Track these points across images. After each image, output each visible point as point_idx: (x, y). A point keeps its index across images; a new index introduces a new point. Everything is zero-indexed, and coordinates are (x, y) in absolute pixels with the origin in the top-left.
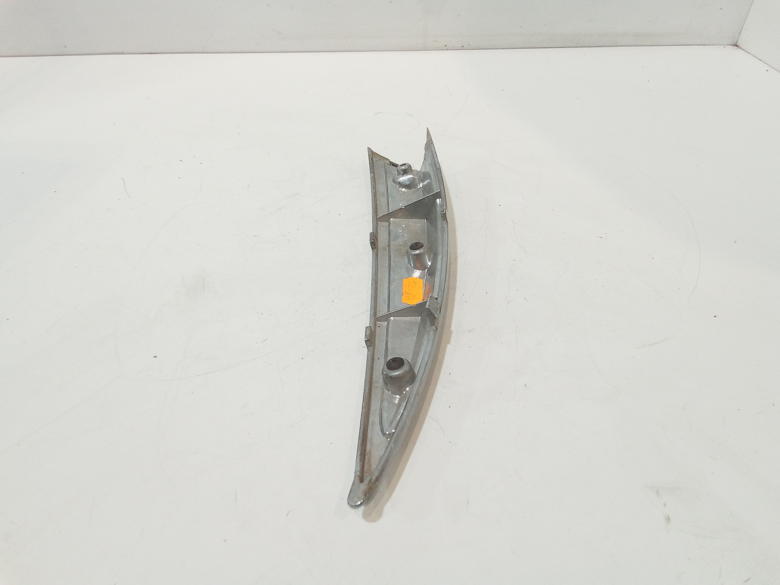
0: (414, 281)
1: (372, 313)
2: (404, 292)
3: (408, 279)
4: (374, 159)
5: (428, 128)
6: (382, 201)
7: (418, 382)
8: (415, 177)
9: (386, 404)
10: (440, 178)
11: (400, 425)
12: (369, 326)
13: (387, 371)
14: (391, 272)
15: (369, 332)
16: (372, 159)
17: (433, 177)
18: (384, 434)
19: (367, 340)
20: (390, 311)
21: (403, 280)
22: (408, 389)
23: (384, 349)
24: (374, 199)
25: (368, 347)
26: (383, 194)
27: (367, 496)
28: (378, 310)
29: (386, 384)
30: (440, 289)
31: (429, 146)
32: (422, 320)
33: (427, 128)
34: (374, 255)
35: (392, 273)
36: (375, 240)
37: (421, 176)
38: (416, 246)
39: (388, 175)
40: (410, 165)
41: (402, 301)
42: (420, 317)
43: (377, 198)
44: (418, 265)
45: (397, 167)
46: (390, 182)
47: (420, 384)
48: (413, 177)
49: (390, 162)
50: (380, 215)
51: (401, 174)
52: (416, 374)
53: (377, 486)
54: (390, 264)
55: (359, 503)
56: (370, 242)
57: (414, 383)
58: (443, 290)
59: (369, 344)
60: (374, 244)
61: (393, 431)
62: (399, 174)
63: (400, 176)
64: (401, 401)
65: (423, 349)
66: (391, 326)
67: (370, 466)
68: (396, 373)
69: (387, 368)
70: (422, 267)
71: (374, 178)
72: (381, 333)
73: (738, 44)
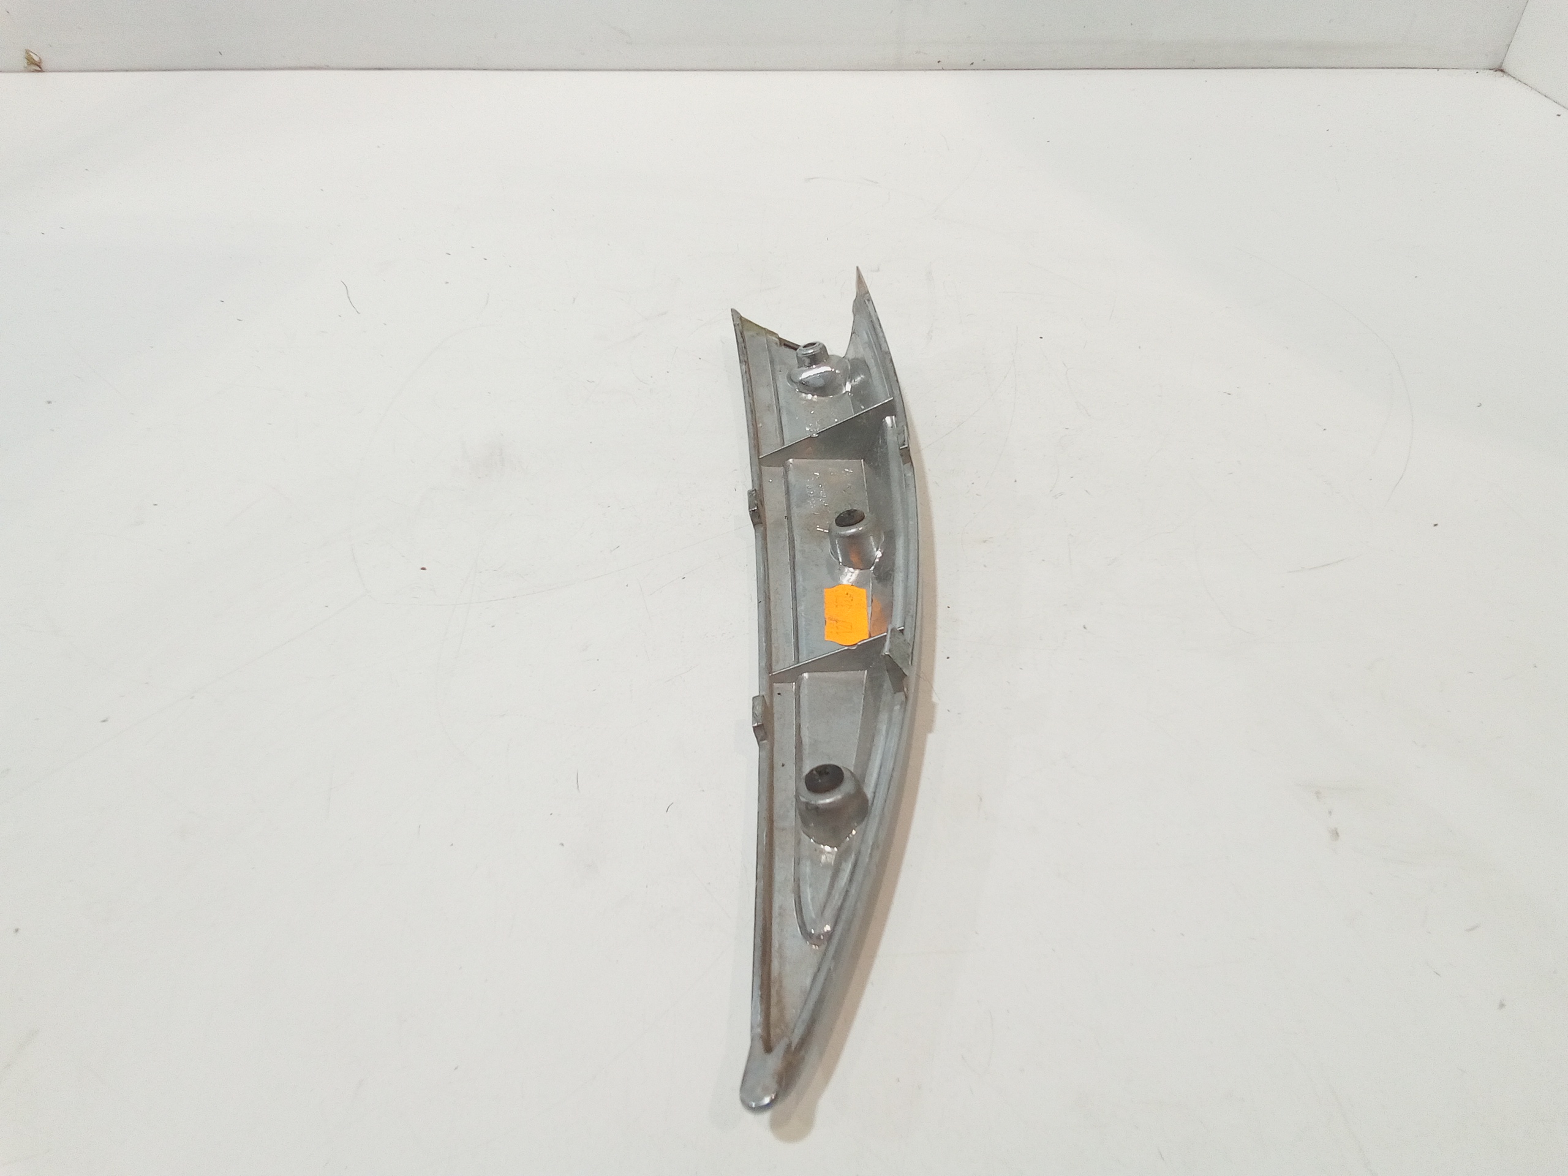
0: (847, 594)
1: (763, 664)
2: (827, 617)
3: (835, 588)
4: (747, 334)
5: (860, 268)
6: (768, 422)
7: (877, 820)
8: (835, 371)
9: (807, 868)
10: (892, 373)
11: (844, 917)
12: (758, 694)
13: (807, 797)
14: (797, 575)
15: (760, 707)
16: (741, 334)
17: (874, 370)
18: (807, 935)
19: (758, 726)
20: (800, 660)
21: (825, 590)
22: (854, 832)
23: (794, 744)
24: (752, 416)
25: (759, 741)
26: (769, 407)
27: (784, 1084)
28: (774, 658)
29: (805, 822)
30: (906, 611)
31: (863, 304)
32: (870, 678)
33: (857, 268)
34: (760, 539)
35: (799, 577)
36: (759, 505)
37: (847, 367)
38: (848, 518)
39: (778, 367)
40: (824, 347)
41: (826, 637)
42: (866, 671)
43: (757, 415)
44: (854, 559)
45: (796, 349)
46: (783, 383)
47: (880, 823)
48: (830, 369)
49: (780, 339)
50: (766, 451)
51: (806, 364)
52: (868, 801)
53: (803, 1058)
54: (794, 557)
55: (767, 1100)
56: (750, 511)
57: (866, 819)
58: (915, 615)
59: (762, 734)
60: (757, 516)
61: (828, 928)
62: (801, 363)
63: (804, 368)
64: (840, 859)
65: (880, 742)
66: (806, 693)
67: (782, 1010)
68: (827, 800)
69: (806, 788)
70: (863, 562)
71: (750, 375)
72: (784, 707)
73: (1504, 67)
